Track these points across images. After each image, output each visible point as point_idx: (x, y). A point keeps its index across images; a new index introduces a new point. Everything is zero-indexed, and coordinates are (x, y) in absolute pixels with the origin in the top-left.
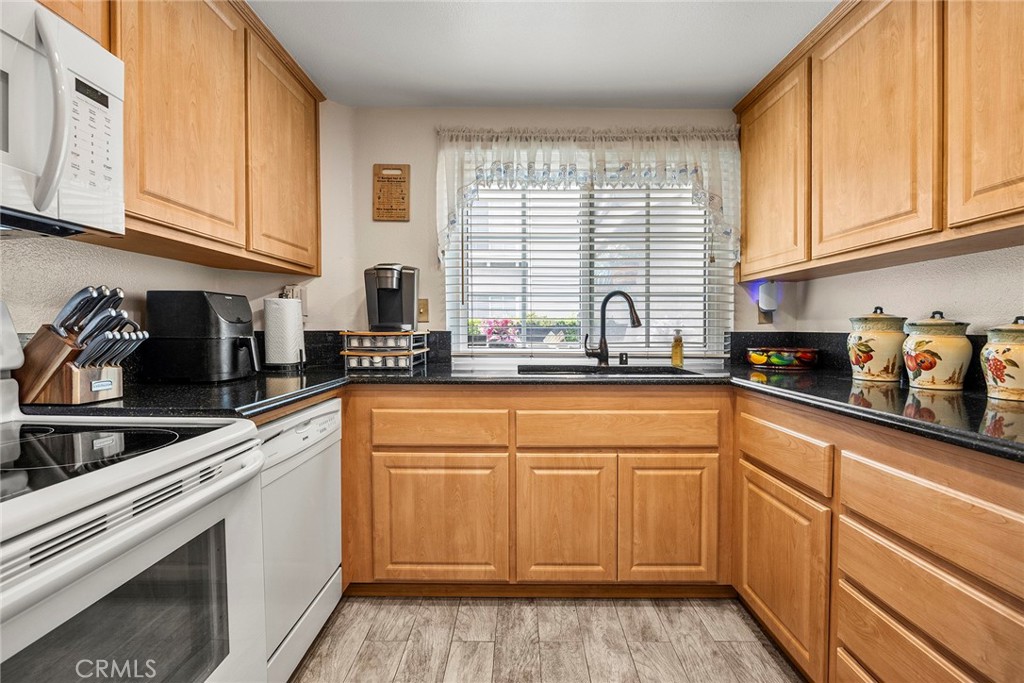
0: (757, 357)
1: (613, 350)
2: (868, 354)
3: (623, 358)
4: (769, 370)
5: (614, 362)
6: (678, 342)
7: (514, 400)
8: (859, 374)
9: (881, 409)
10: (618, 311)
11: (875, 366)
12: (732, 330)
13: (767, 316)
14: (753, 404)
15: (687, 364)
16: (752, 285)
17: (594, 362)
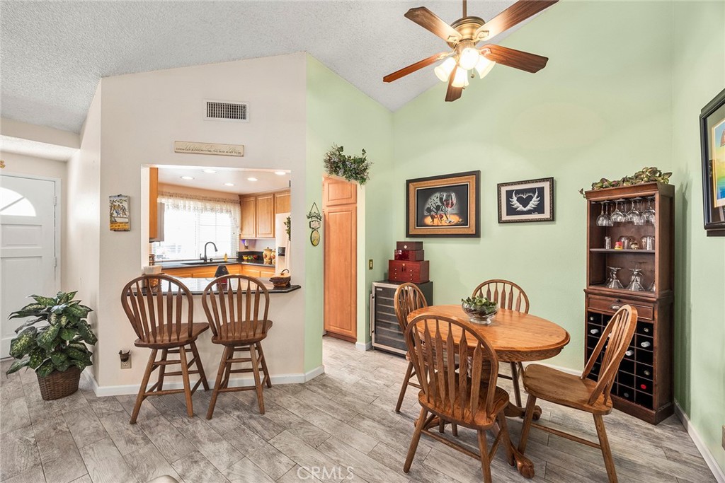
0: (245, 258)
1: (208, 258)
2: (266, 256)
3: (211, 260)
4: (248, 261)
5: (208, 261)
6: (226, 255)
7: (192, 272)
8: (265, 260)
9: (268, 265)
10: (210, 247)
11: (267, 258)
12: (238, 251)
13: (247, 247)
14: (247, 267)
15: (228, 260)
16: (244, 240)
17: (203, 261)
